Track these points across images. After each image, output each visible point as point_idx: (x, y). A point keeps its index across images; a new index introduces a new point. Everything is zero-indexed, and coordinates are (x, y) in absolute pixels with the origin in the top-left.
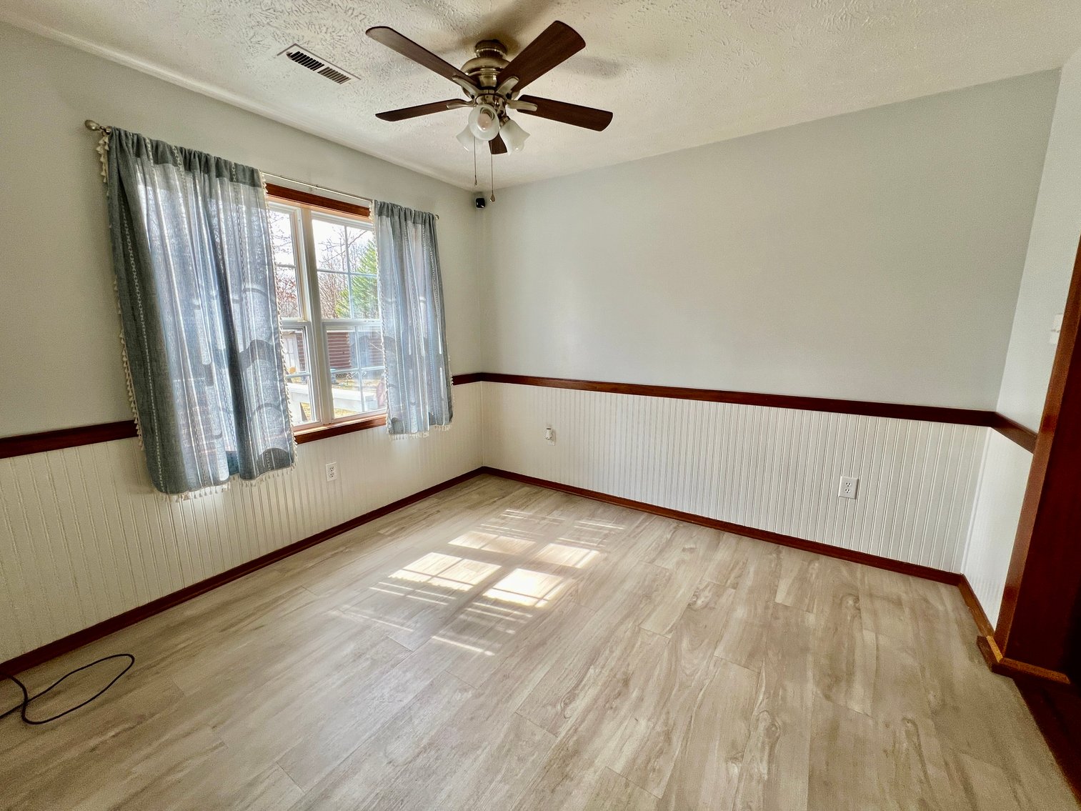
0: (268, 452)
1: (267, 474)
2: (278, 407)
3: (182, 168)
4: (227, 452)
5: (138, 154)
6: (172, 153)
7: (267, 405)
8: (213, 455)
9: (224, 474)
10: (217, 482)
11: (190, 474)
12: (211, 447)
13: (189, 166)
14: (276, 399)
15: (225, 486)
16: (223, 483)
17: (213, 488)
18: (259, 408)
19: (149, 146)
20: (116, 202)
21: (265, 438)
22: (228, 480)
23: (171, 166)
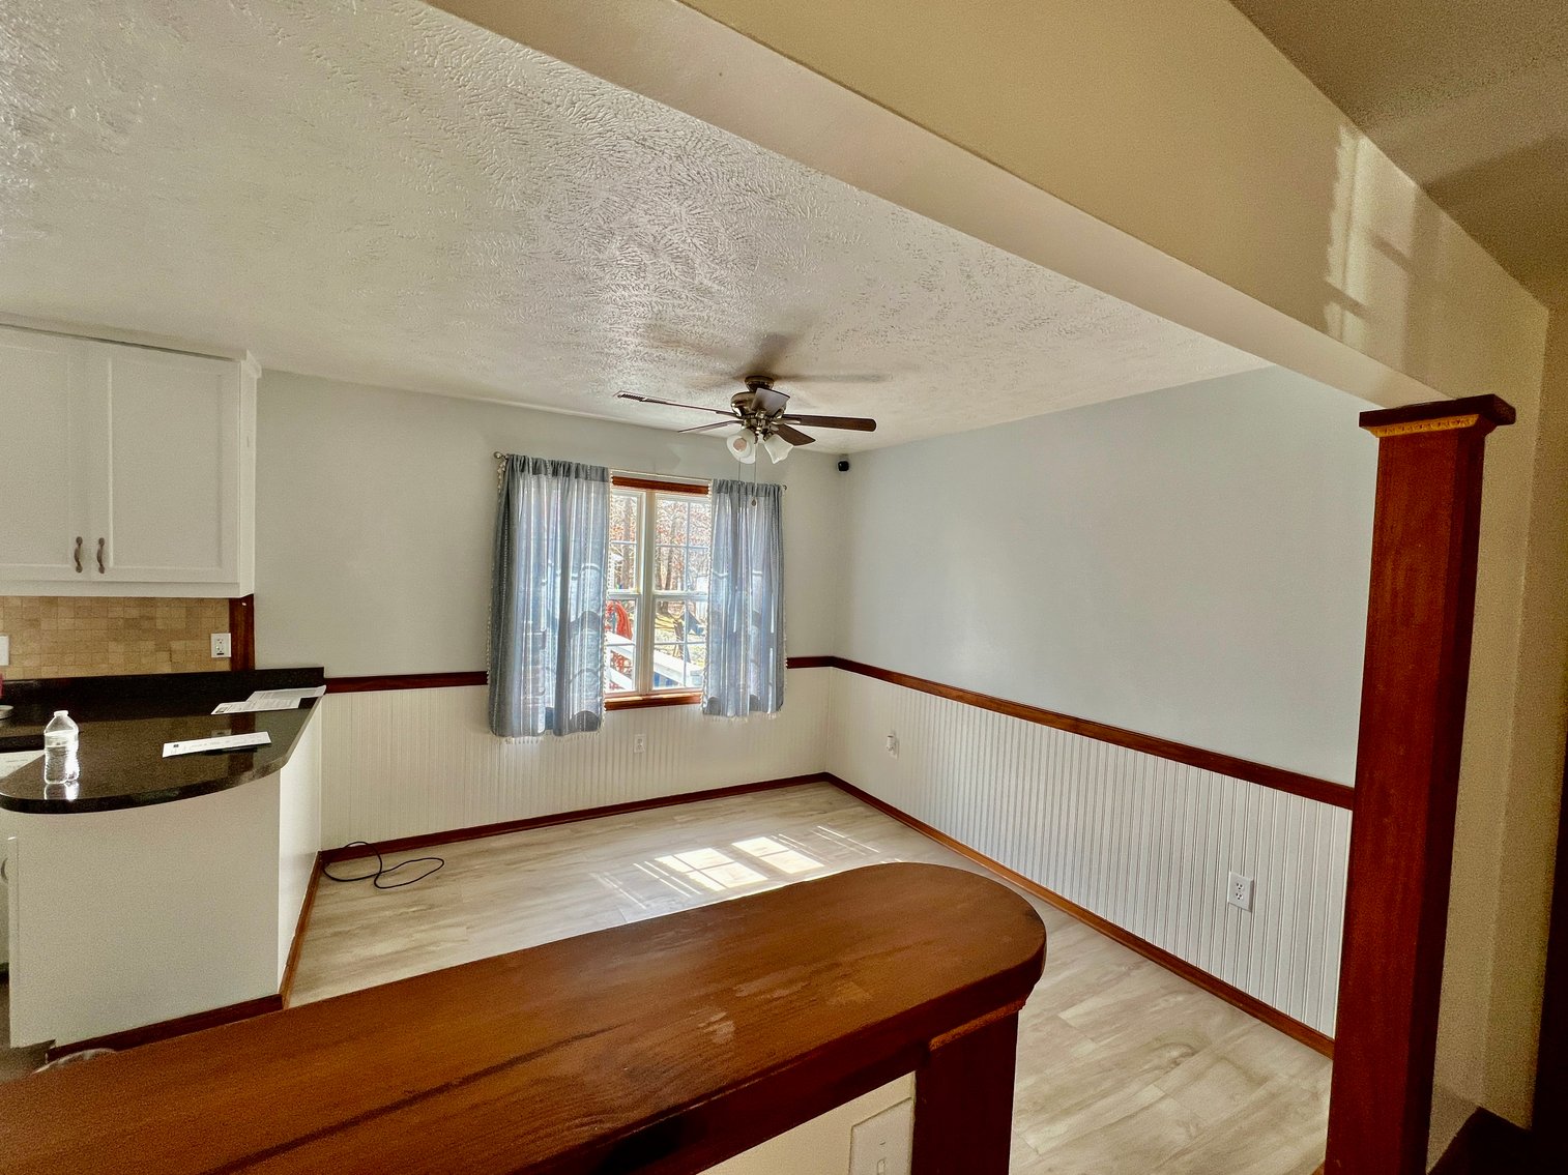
0: (581, 714)
1: (576, 734)
2: (596, 674)
3: (550, 476)
4: (546, 709)
5: (522, 471)
6: (546, 466)
7: (588, 670)
8: (535, 710)
9: (541, 727)
10: (534, 734)
11: (515, 720)
12: (535, 702)
13: (555, 473)
14: (596, 665)
15: (540, 738)
16: (539, 735)
17: (530, 738)
18: (581, 672)
19: (531, 464)
20: (502, 507)
21: (581, 701)
22: (543, 733)
23: (543, 475)
